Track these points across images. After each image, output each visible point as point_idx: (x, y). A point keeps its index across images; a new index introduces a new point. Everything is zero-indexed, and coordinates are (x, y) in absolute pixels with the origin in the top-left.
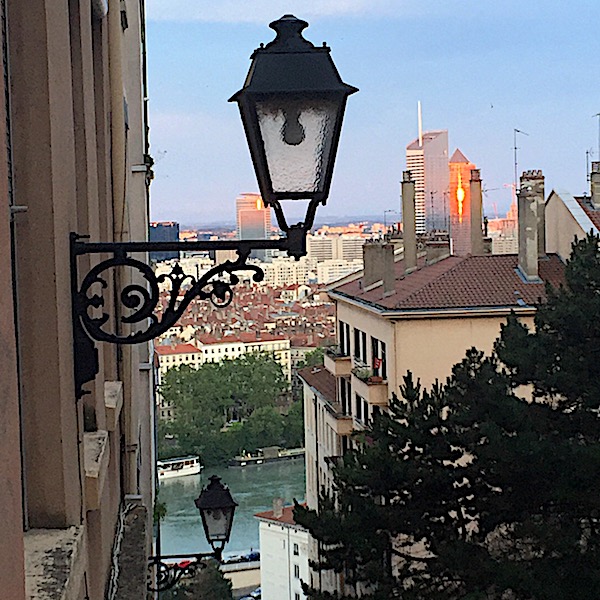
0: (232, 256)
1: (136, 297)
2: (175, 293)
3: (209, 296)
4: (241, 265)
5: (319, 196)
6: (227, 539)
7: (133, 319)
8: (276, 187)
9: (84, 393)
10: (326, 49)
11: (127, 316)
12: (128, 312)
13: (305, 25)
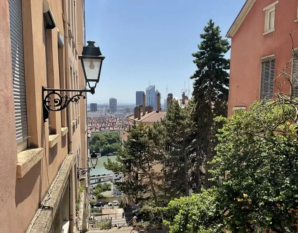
0: (79, 93)
1: (57, 101)
2: (66, 100)
3: (74, 101)
4: (80, 95)
5: (97, 81)
6: (96, 165)
7: (57, 106)
8: (87, 79)
9: (46, 121)
10: (99, 48)
11: (55, 105)
12: (56, 104)
13: (94, 42)
